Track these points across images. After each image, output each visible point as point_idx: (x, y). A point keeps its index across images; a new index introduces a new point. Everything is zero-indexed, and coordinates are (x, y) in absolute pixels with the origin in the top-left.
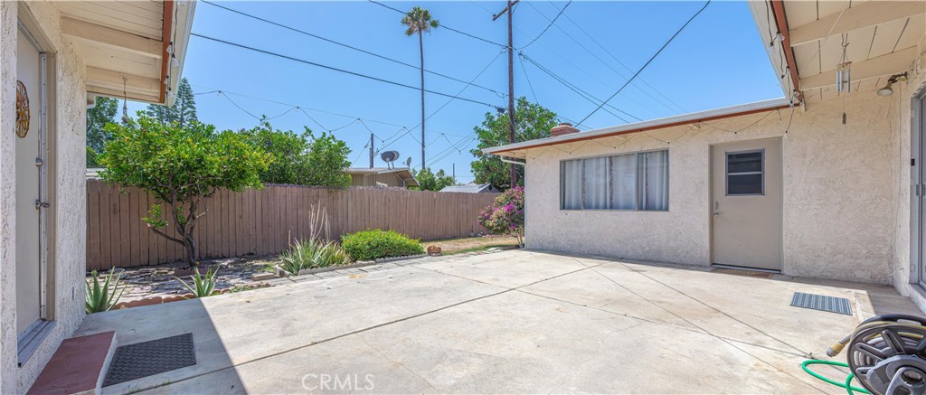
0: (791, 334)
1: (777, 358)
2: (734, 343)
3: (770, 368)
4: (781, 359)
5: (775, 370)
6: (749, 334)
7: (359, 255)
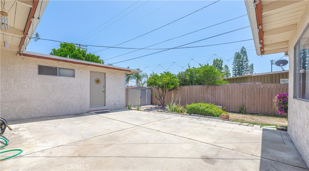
0: (34, 164)
1: (32, 150)
2: (51, 147)
3: (31, 146)
4: (30, 150)
5: (30, 146)
6: (51, 153)
7: (193, 112)
